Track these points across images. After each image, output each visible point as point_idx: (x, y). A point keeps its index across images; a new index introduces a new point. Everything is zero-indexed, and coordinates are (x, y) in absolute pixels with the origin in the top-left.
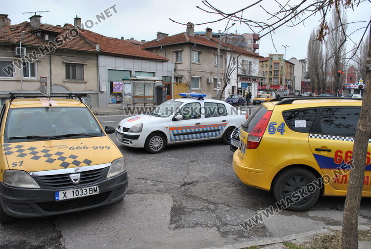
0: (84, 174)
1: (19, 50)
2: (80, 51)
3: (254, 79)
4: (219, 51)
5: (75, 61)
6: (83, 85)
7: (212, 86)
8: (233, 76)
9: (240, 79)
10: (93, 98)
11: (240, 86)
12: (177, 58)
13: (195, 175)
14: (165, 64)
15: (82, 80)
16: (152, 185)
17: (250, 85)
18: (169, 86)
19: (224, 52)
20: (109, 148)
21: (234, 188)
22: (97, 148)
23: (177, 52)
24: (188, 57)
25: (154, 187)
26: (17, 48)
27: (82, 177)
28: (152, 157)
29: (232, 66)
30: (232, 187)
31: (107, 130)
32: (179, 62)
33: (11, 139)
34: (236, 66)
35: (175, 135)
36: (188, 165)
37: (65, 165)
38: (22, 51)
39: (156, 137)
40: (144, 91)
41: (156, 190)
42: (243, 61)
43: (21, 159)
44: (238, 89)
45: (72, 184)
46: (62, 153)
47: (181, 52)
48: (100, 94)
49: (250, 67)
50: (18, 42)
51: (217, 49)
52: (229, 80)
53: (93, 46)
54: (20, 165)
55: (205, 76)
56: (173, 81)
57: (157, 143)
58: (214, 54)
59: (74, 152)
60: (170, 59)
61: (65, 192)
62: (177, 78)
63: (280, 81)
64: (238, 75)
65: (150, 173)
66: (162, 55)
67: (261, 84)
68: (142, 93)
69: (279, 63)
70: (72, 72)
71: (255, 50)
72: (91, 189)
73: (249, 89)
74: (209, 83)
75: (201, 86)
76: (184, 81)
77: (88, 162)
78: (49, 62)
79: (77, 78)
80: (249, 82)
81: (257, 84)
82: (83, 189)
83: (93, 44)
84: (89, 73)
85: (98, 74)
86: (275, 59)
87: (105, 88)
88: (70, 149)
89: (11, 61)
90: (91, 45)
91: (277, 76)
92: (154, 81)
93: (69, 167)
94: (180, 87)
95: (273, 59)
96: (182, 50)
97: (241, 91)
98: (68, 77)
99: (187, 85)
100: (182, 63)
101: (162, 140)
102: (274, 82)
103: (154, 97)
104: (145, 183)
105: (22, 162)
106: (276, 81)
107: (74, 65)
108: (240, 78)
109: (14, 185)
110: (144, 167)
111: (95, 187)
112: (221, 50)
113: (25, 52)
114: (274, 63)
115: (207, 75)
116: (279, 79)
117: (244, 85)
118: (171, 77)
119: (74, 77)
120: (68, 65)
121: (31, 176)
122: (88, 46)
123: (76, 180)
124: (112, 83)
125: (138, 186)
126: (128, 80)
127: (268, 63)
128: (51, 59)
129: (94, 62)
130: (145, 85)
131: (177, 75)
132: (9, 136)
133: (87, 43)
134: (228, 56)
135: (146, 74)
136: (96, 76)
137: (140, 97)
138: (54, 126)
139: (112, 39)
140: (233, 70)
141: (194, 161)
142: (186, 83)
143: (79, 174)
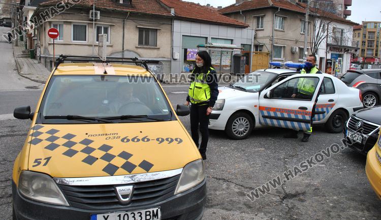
0: (138, 186)
1: (92, 14)
2: (154, 15)
3: (347, 49)
4: (307, 17)
5: (149, 26)
6: (156, 51)
7: (297, 56)
8: (322, 46)
9: (330, 50)
10: (165, 66)
11: (329, 57)
12: (258, 24)
13: (298, 181)
14: (245, 30)
15: (155, 47)
16: (238, 193)
17: (341, 56)
18: (247, 55)
19: (312, 17)
20: (181, 141)
21: (366, 213)
22: (163, 140)
23: (258, 18)
24: (270, 23)
25: (241, 198)
26: (91, 11)
27: (135, 192)
28: (234, 144)
29: (322, 34)
30: (362, 210)
31: (179, 110)
32: (260, 28)
33: (47, 118)
34: (326, 34)
35: (264, 117)
36: (285, 162)
37: (111, 170)
38: (96, 14)
39: (241, 118)
40: (221, 60)
41: (245, 204)
42: (334, 28)
43: (50, 153)
44: (327, 60)
45: (120, 203)
46: (110, 148)
47: (262, 17)
48: (173, 62)
49: (342, 35)
50: (92, 5)
51: (305, 14)
52: (317, 49)
53: (168, 11)
54: (45, 165)
55: (289, 45)
56: (253, 49)
57: (241, 126)
58: (301, 20)
59: (128, 147)
60: (251, 25)
61: (106, 215)
62: (256, 46)
63: (374, 52)
64: (328, 45)
65: (233, 171)
66: (241, 21)
67: (353, 56)
68: (218, 62)
69: (374, 32)
70: (146, 37)
71: (346, 17)
72: (148, 213)
73: (340, 61)
74: (293, 53)
75: (284, 57)
76: (265, 50)
77: (146, 166)
78: (122, 26)
79: (150, 44)
80: (340, 53)
81: (349, 56)
82: (136, 212)
83: (168, 8)
84: (163, 39)
85: (172, 41)
86: (370, 27)
87: (178, 55)
88: (123, 140)
89: (85, 25)
90: (166, 9)
91: (371, 46)
92: (233, 48)
93: (116, 174)
94: (260, 57)
95: (368, 27)
96: (264, 16)
97: (331, 63)
98: (140, 42)
99: (268, 54)
100: (263, 30)
101: (248, 123)
102: (368, 53)
103: (231, 66)
104: (228, 188)
105: (48, 159)
106: (370, 52)
107: (147, 30)
108: (330, 48)
109: (32, 196)
110: (225, 159)
111: (155, 210)
112: (309, 15)
113: (99, 15)
114: (369, 32)
115: (291, 44)
116: (375, 50)
117: (334, 56)
118: (251, 45)
119: (147, 43)
120: (141, 30)
121: (58, 184)
122: (162, 9)
123: (125, 196)
124: (186, 51)
125: (218, 193)
126: (204, 47)
127: (361, 32)
128: (124, 23)
129: (168, 27)
130: (222, 53)
131: (257, 43)
132: (44, 115)
133: (162, 7)
134: (318, 23)
135: (223, 41)
136: (170, 42)
137: (216, 66)
138: (106, 102)
139: (188, 3)
140: (322, 38)
141: (293, 156)
142: (267, 51)
143: (131, 187)
